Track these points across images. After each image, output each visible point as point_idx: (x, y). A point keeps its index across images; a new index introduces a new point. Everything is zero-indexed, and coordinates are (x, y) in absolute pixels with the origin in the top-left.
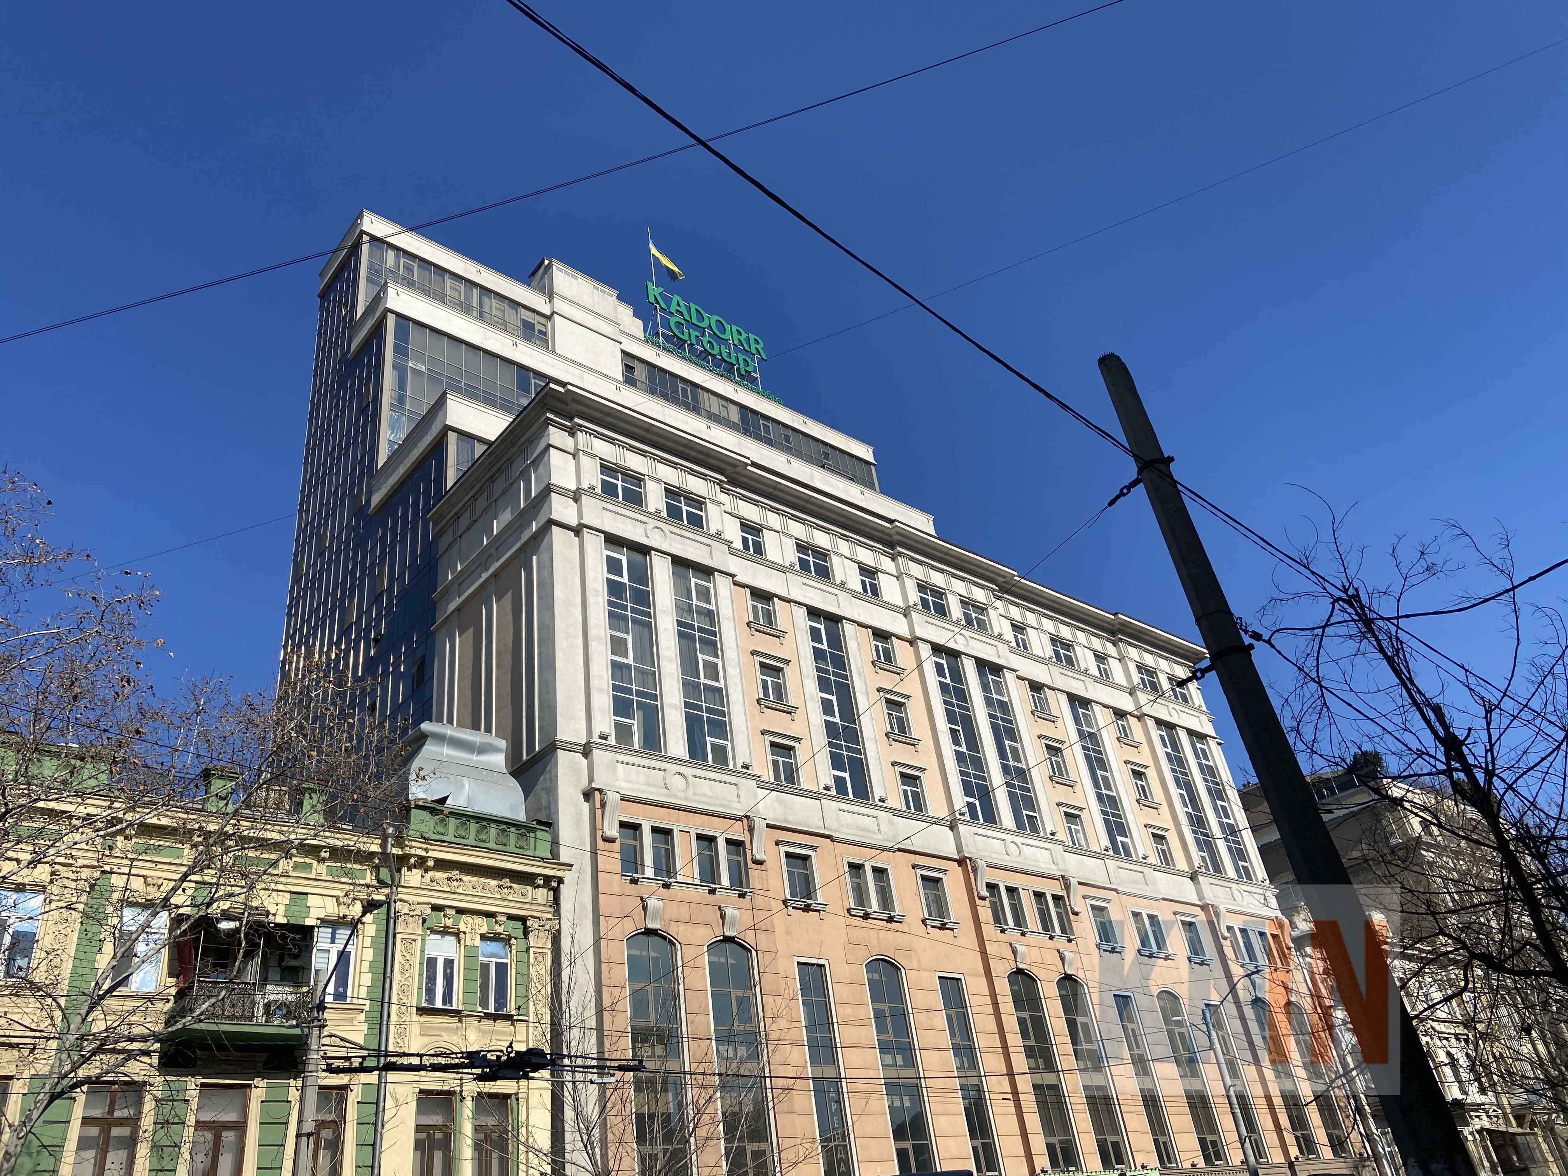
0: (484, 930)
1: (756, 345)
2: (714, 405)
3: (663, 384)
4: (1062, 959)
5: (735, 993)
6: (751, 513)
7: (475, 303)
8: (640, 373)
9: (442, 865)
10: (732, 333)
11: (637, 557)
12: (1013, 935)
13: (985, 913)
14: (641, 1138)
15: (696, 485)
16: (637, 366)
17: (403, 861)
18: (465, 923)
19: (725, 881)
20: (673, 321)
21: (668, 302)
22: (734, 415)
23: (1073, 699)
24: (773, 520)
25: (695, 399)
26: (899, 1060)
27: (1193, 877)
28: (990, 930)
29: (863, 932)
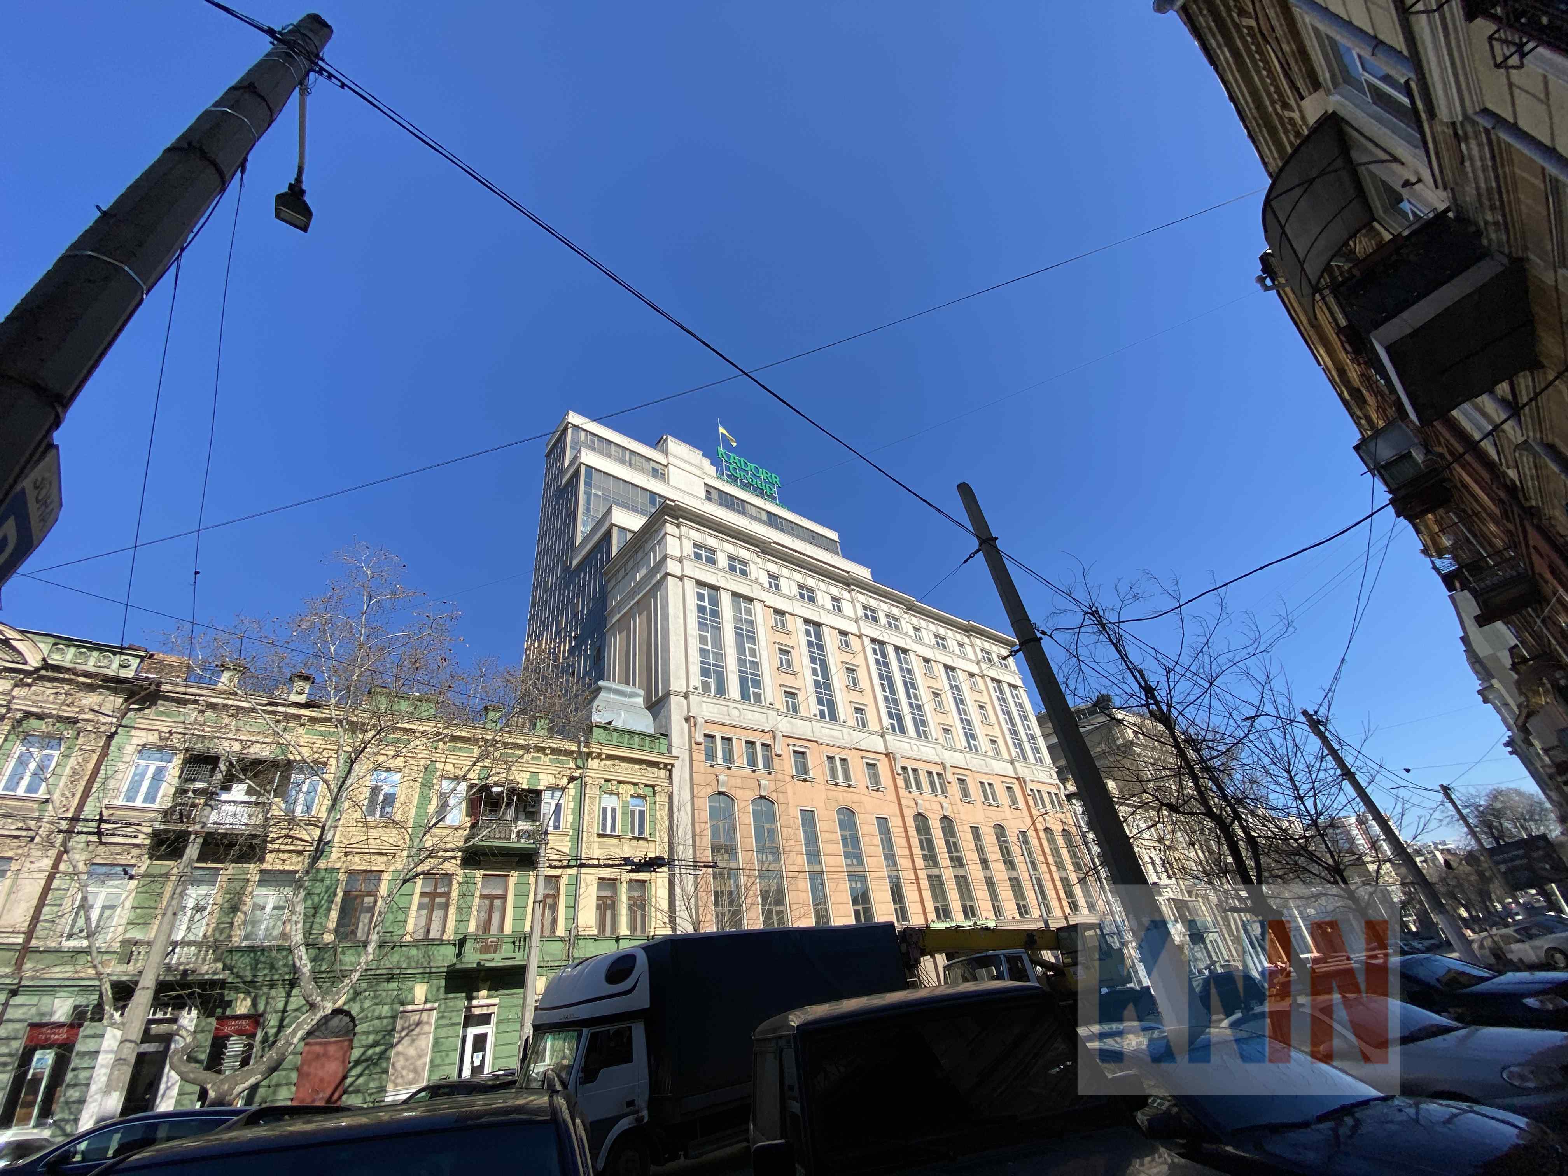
0: (632, 792)
1: (776, 479)
2: (753, 511)
3: (726, 500)
4: (942, 807)
5: (767, 826)
6: (773, 568)
7: (627, 459)
8: (714, 494)
9: (610, 757)
10: (763, 473)
11: (713, 592)
12: (916, 794)
13: (901, 783)
14: (717, 904)
15: (744, 554)
16: (712, 491)
17: (589, 755)
18: (622, 788)
19: (761, 766)
20: (731, 467)
21: (729, 457)
22: (764, 517)
23: (946, 666)
24: (785, 572)
25: (743, 508)
26: (855, 862)
27: (1012, 763)
28: (903, 792)
29: (835, 793)
